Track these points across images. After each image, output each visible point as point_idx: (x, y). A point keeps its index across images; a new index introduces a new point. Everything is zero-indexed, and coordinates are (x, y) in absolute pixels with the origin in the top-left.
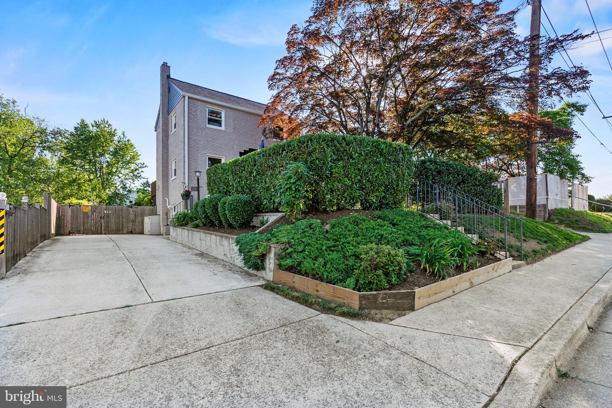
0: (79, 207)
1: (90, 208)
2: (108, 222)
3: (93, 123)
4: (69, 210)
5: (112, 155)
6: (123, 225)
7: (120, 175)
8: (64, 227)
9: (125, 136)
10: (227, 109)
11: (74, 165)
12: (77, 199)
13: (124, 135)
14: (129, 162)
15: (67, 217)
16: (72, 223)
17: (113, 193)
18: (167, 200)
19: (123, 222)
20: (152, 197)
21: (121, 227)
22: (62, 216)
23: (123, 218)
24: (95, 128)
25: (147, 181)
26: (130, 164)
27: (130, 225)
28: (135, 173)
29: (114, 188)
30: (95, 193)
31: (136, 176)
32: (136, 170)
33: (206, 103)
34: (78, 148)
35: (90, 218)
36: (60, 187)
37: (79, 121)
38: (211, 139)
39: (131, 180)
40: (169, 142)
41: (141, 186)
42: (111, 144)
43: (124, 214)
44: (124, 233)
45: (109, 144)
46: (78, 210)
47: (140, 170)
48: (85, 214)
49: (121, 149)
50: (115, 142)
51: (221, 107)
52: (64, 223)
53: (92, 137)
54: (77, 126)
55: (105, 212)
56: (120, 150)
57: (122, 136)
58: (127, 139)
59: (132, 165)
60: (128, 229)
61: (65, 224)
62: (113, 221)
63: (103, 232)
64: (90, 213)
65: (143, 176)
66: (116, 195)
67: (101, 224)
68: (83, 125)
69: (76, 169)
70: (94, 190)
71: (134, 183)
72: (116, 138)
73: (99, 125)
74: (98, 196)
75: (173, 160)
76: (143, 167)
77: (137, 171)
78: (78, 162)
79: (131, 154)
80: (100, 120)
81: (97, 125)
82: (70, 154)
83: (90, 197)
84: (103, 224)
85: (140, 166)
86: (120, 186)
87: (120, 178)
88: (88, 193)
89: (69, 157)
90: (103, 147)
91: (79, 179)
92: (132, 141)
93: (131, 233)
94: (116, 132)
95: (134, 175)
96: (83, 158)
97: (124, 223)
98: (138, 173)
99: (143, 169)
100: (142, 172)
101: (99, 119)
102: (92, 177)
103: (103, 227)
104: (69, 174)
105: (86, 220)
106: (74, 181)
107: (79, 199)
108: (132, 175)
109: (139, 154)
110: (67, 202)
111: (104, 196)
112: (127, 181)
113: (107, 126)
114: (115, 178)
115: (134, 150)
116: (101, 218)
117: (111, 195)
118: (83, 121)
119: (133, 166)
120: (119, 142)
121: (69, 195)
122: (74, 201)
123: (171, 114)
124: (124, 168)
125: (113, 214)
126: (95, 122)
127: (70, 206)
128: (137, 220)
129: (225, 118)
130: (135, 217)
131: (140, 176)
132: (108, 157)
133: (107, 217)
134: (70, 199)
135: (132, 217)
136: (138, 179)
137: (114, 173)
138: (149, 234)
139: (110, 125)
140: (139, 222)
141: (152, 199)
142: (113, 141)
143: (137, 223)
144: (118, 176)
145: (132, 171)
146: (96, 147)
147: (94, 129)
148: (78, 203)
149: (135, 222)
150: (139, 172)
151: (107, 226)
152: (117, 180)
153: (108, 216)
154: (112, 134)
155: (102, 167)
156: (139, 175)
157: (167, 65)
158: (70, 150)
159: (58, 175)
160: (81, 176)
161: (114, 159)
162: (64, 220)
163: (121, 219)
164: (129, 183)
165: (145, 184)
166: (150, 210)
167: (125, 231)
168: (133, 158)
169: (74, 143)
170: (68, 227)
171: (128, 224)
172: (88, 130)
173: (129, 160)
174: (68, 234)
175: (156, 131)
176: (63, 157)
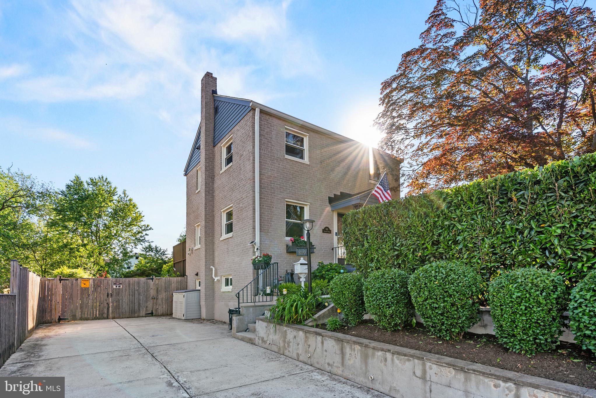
0: (74, 281)
1: (91, 281)
2: (118, 301)
3: (89, 181)
4: (60, 286)
5: (110, 217)
6: (139, 304)
7: (121, 239)
8: (51, 311)
9: (127, 195)
10: (312, 134)
11: (66, 227)
12: (69, 267)
13: (125, 194)
14: (131, 224)
15: (56, 296)
16: (64, 306)
17: (111, 259)
18: (214, 269)
19: (139, 300)
20: (174, 264)
21: (136, 307)
22: (48, 296)
23: (139, 294)
24: (91, 186)
25: (150, 245)
26: (131, 227)
27: (150, 304)
28: (138, 236)
29: (112, 253)
30: (92, 260)
31: (139, 239)
32: (139, 232)
33: (284, 123)
34: (71, 209)
35: (91, 297)
36: (48, 253)
37: (73, 178)
38: (291, 176)
39: (133, 244)
40: (216, 185)
41: (143, 251)
42: (109, 204)
43: (141, 290)
44: (141, 315)
45: (107, 204)
46: (74, 286)
47: (144, 233)
48: (84, 291)
49: (122, 210)
50: (114, 201)
51: (304, 130)
52: (51, 305)
53: (87, 197)
54: (69, 183)
55: (115, 287)
56: (119, 211)
57: (123, 195)
58: (128, 198)
59: (134, 227)
60: (147, 310)
61: (53, 307)
62: (125, 299)
63: (111, 316)
64: (91, 290)
65: (146, 239)
66: (115, 261)
67: (108, 304)
68: (78, 182)
69: (68, 233)
70: (91, 256)
71: (137, 247)
72: (115, 198)
73: (96, 183)
74: (96, 263)
75: (224, 211)
76: (147, 230)
77: (140, 234)
78: (70, 225)
79: (133, 215)
80: (97, 178)
81: (93, 183)
82: (61, 216)
83: (87, 264)
84: (111, 304)
85: (143, 228)
86: (120, 251)
87: (120, 241)
88: (84, 260)
89: (60, 219)
90: (101, 207)
91: (71, 244)
92: (134, 201)
93: (151, 314)
94: (117, 190)
95: (136, 239)
96: (77, 219)
97: (141, 302)
98: (141, 237)
99: (147, 232)
100: (146, 234)
101: (95, 176)
102: (86, 242)
103: (110, 309)
104: (59, 238)
105: (85, 300)
106: (65, 246)
107: (73, 268)
108: (134, 239)
109: (142, 215)
110: (56, 272)
111: (102, 263)
112: (127, 246)
113: (106, 184)
114: (114, 242)
115: (137, 211)
116: (108, 296)
117: (109, 262)
118: (77, 178)
119: (135, 229)
120: (119, 202)
121: (58, 262)
122: (66, 270)
123: (219, 144)
124: (125, 231)
125: (126, 289)
126: (92, 180)
127: (61, 280)
128: (160, 297)
129: (310, 146)
130: (157, 293)
131: (143, 240)
132: (105, 219)
133: (116, 294)
134: (60, 268)
135: (152, 293)
136: (141, 243)
137: (113, 236)
138: (183, 318)
139: (109, 183)
140: (162, 299)
141: (174, 267)
142: (113, 200)
143: (160, 301)
144: (118, 240)
145: (134, 235)
146: (93, 208)
147: (90, 188)
148: (71, 273)
149: (157, 299)
150: (143, 235)
151: (117, 307)
152: (116, 246)
153: (118, 292)
154: (111, 193)
155: (99, 230)
156: (143, 238)
157: (212, 77)
158: (60, 211)
159: (46, 240)
160: (74, 240)
161: (112, 221)
162: (51, 301)
163: (136, 296)
164: (131, 247)
165: (147, 248)
166: (177, 282)
167: (143, 313)
168: (135, 219)
169: (66, 203)
170: (57, 311)
171: (147, 302)
172: (83, 189)
173: (131, 222)
174: (57, 320)
175: (186, 175)
176: (52, 220)
